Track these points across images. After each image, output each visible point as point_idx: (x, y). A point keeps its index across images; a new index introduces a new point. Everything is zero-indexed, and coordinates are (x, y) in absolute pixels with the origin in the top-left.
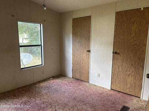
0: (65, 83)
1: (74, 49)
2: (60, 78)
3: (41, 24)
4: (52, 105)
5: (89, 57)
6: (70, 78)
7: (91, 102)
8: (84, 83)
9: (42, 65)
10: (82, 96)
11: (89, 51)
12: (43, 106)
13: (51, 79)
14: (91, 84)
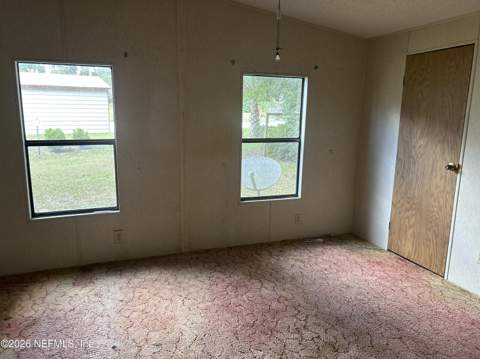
0: (359, 260)
1: (402, 157)
2: (346, 243)
3: (303, 80)
4: (299, 312)
5: (454, 189)
6: (381, 250)
7: (425, 338)
8: (425, 276)
9: (297, 195)
10: (398, 312)
11: (456, 169)
12: (275, 305)
13: (321, 240)
14: (448, 283)
